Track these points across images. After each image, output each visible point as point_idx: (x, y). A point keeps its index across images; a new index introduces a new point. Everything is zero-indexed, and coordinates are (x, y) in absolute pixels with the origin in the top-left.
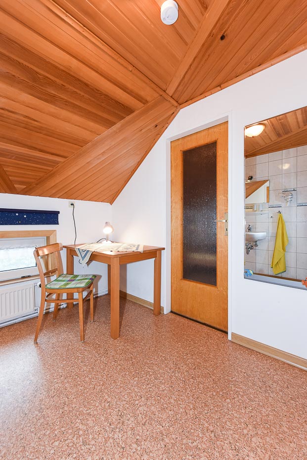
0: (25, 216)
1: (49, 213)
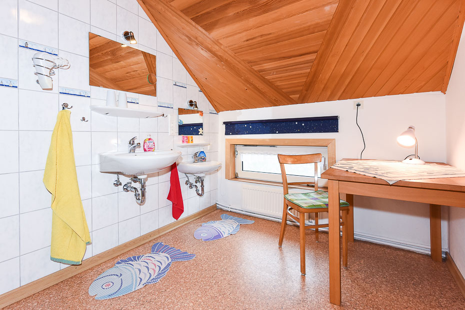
0: (303, 124)
1: (327, 120)
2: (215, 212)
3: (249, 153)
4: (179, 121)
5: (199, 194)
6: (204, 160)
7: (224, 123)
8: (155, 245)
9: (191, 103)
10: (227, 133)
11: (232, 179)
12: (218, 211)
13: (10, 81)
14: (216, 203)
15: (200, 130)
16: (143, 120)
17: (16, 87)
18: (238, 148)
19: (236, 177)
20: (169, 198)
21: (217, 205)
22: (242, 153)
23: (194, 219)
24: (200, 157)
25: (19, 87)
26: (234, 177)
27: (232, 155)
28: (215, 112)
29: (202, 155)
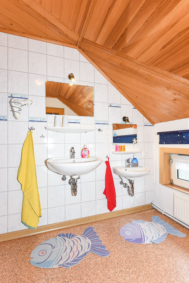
2: (149, 211)
3: (184, 163)
4: (114, 134)
5: (130, 194)
6: (136, 165)
7: (158, 133)
8: (88, 229)
9: (125, 119)
10: (161, 143)
11: (166, 185)
12: (153, 211)
13: (4, 117)
14: (152, 203)
15: (134, 140)
16: (83, 134)
17: (7, 120)
18: (173, 157)
19: (171, 184)
20: (104, 193)
21: (153, 205)
22: (177, 161)
23: (128, 213)
24: (133, 163)
25: (9, 120)
26: (169, 182)
27: (167, 163)
28: (150, 124)
29: (135, 162)
